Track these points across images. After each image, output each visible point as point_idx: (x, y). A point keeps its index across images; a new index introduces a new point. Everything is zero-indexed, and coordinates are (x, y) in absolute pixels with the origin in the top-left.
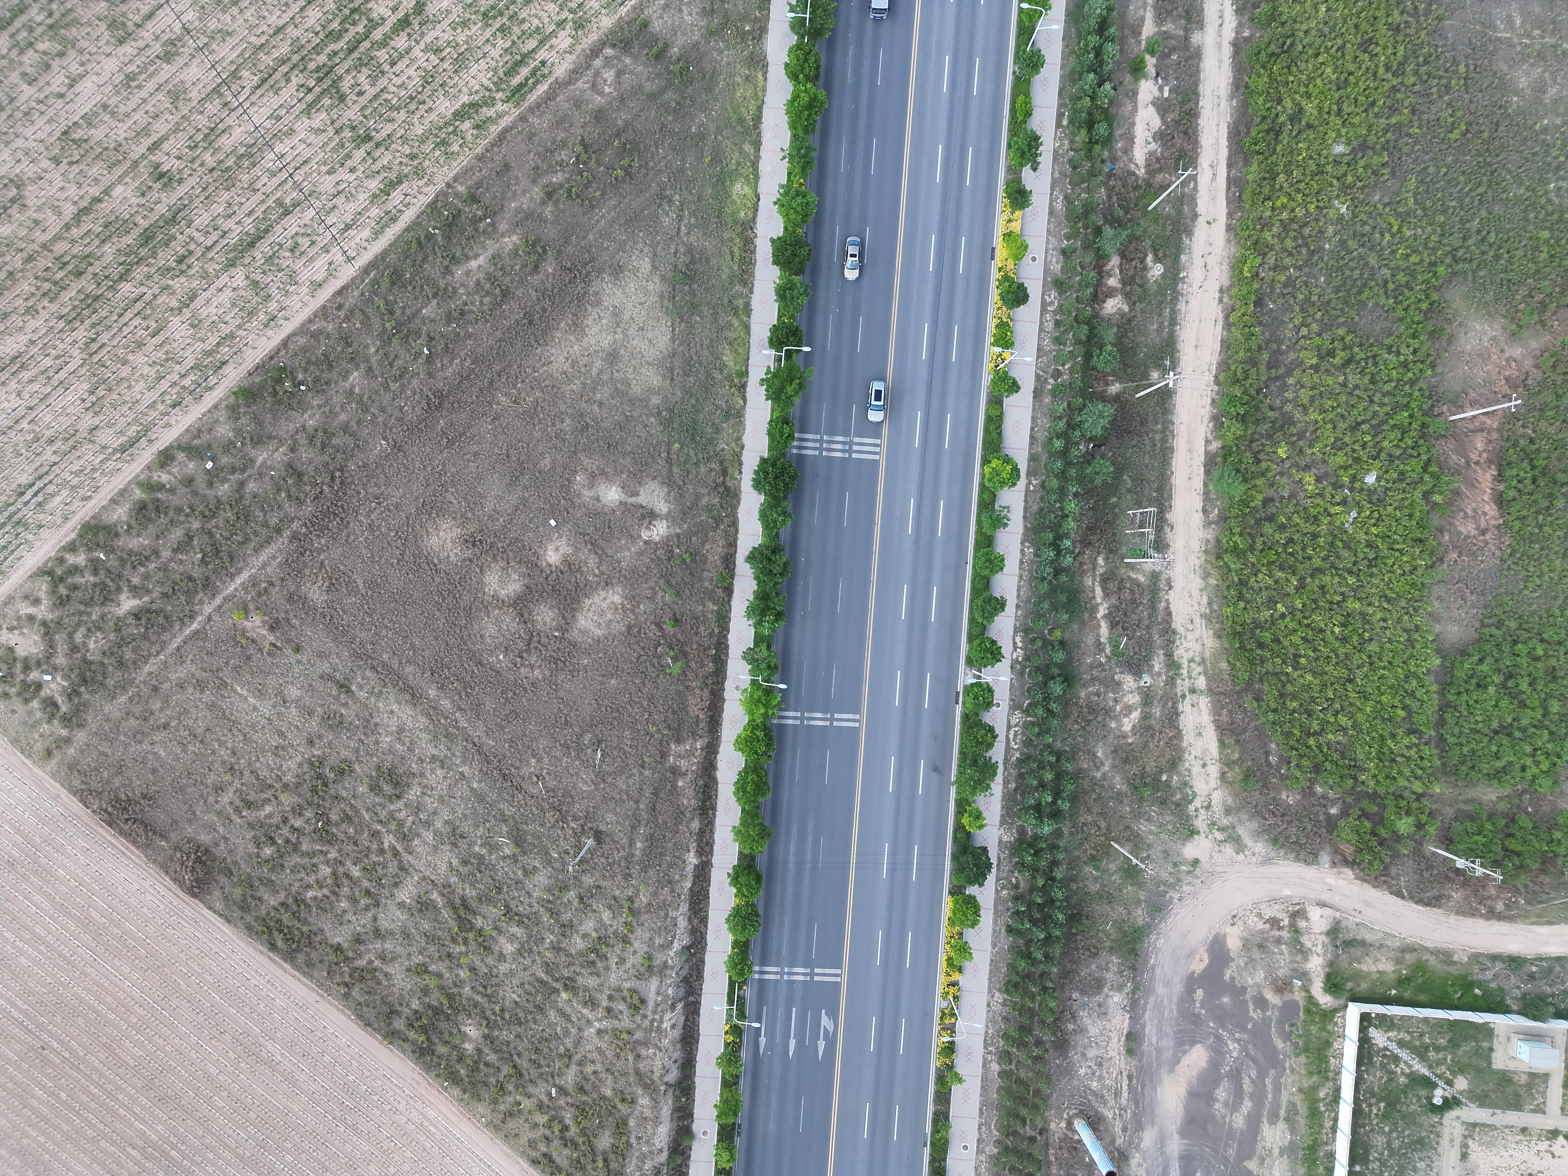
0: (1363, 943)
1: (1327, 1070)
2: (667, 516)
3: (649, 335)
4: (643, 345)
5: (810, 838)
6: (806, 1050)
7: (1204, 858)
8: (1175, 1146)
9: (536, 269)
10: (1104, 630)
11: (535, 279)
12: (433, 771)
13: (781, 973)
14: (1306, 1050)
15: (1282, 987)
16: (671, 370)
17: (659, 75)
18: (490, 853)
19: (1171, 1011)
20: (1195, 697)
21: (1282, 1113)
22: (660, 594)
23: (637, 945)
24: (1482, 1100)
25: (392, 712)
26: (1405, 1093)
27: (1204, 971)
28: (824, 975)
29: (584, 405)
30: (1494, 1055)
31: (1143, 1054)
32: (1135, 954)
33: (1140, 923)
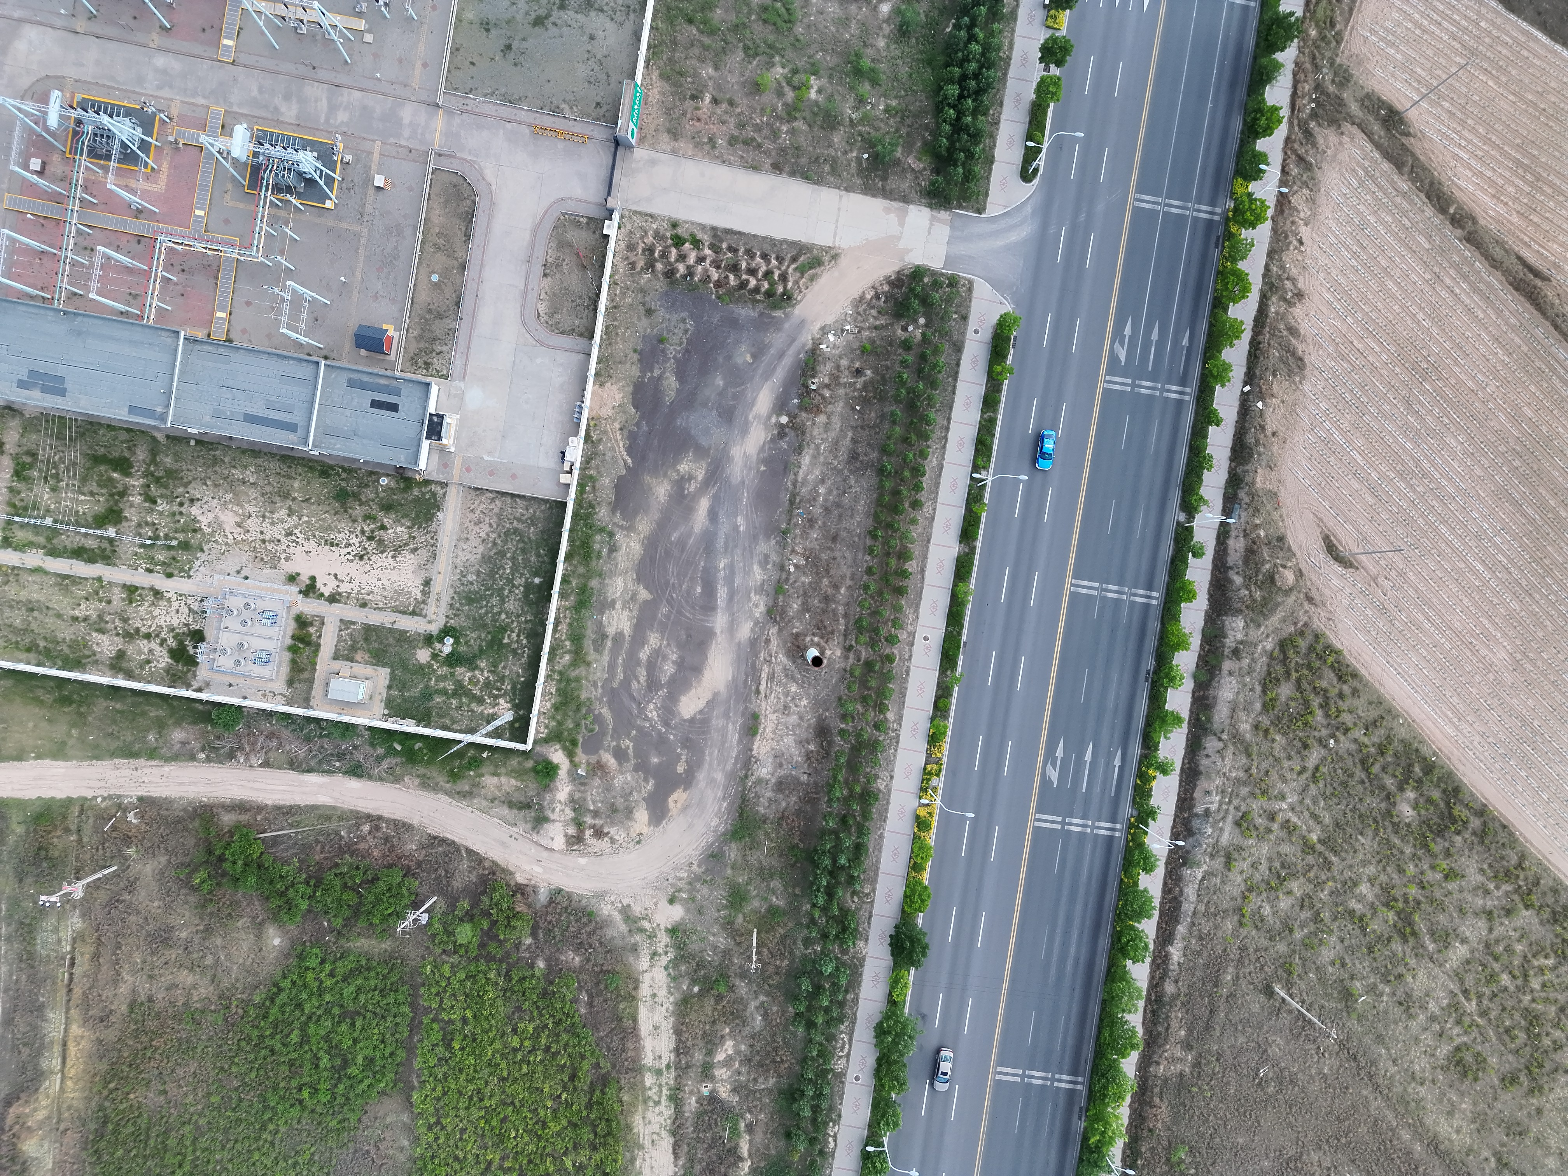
0: (511, 805)
1: (560, 681)
5: (1054, 959)
6: (1076, 749)
7: (663, 903)
8: (720, 621)
10: (744, 1148)
12: (1423, 1070)
13: (1094, 827)
14: (579, 706)
15: (598, 768)
18: (1375, 985)
19: (711, 754)
20: (657, 1065)
21: (609, 643)
23: (1239, 879)
24: (402, 637)
25: (1458, 1132)
26: (481, 650)
27: (673, 791)
28: (1051, 822)
30: (387, 682)
31: (743, 715)
32: (741, 815)
33: (733, 845)
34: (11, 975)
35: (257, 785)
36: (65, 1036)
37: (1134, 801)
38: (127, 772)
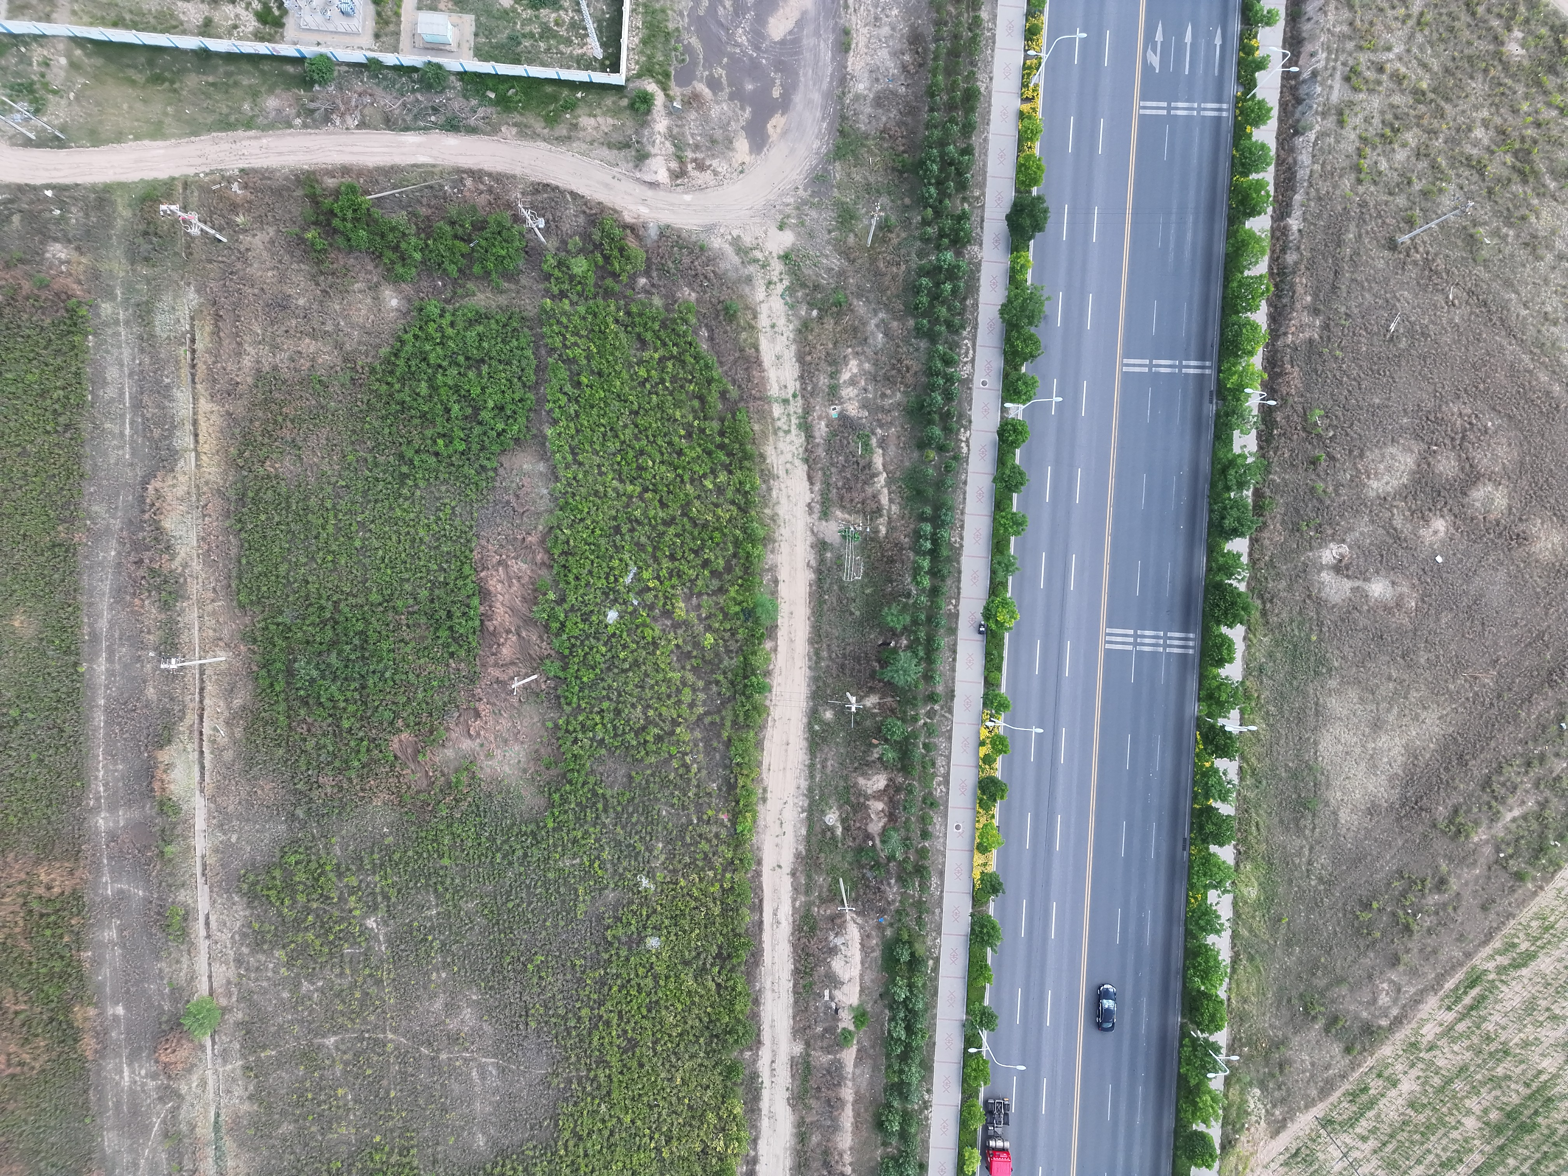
0: (610, 146)
1: (645, 14)
2: (1321, 568)
3: (1340, 747)
4: (1346, 737)
5: (1172, 246)
6: (1175, 31)
7: (773, 231)
9: (1456, 811)
10: (878, 461)
11: (1457, 799)
12: (1556, 311)
13: (1200, 109)
14: (668, 35)
15: (693, 101)
16: (1317, 713)
17: (1333, 1001)
18: (1498, 228)
19: (805, 75)
20: (784, 395)
22: (1330, 489)
23: (1353, 136)
28: (1156, 108)
29: (1406, 677)
30: (473, 29)
31: (834, 30)
32: (842, 132)
33: (837, 164)
34: (134, 360)
35: (355, 149)
36: (195, 414)
37: (1239, 77)
38: (225, 146)
